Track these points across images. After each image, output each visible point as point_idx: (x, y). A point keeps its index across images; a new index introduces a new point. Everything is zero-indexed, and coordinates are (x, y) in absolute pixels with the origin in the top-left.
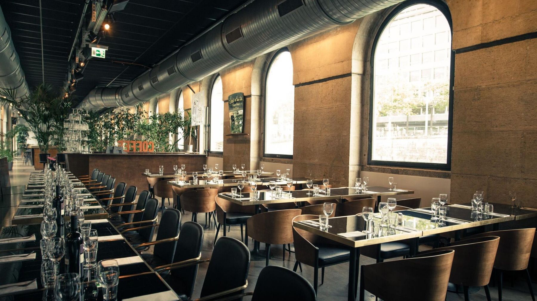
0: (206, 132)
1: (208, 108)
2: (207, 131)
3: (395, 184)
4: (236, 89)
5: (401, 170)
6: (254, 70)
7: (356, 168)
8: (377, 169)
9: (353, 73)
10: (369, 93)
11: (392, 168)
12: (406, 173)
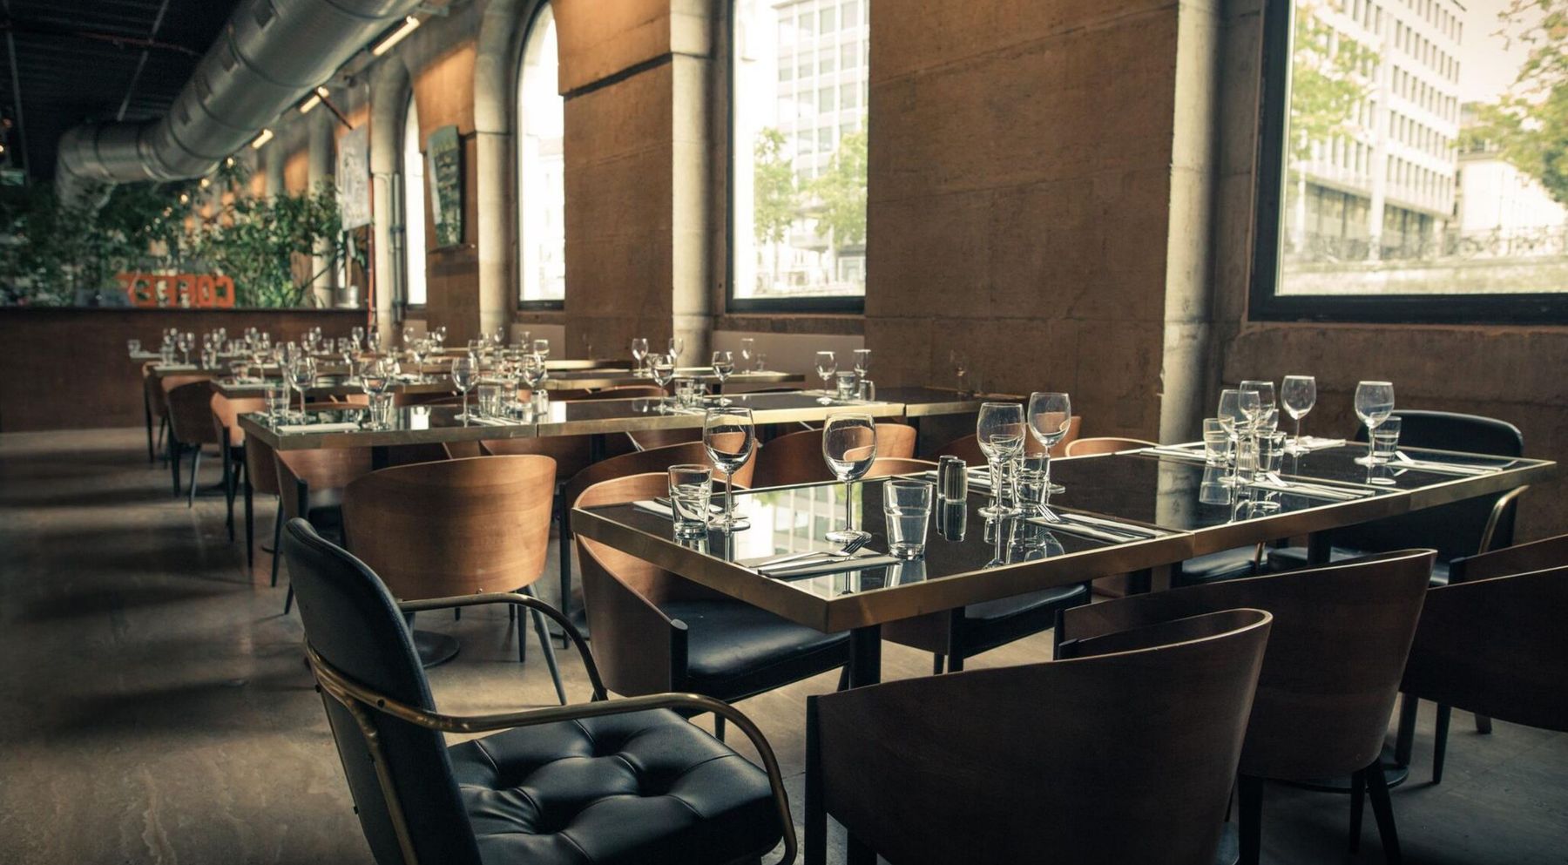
0: (395, 248)
1: (397, 177)
2: (398, 245)
3: (762, 359)
4: (445, 117)
5: (791, 320)
6: (482, 58)
7: (697, 323)
8: (744, 323)
9: (678, 53)
10: (726, 108)
11: (774, 316)
12: (802, 330)
